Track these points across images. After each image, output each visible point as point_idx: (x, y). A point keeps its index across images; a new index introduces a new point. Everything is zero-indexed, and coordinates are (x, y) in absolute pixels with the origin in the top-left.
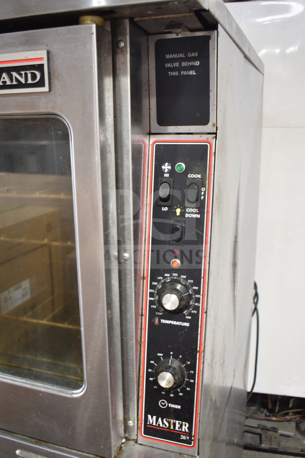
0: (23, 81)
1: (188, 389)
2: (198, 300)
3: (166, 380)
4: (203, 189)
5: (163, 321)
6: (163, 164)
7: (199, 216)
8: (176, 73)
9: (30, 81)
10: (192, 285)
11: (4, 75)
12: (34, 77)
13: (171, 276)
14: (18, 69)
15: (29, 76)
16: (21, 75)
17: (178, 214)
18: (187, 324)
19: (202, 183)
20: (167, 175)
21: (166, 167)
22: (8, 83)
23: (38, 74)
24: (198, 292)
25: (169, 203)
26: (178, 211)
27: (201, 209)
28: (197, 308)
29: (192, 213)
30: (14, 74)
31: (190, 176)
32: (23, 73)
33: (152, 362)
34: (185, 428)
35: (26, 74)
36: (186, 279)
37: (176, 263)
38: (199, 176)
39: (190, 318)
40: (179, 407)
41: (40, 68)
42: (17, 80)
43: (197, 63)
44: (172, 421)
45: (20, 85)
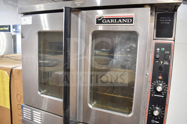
0: (126, 22)
1: (162, 117)
2: (167, 89)
3: (156, 113)
4: (170, 56)
5: (155, 95)
6: (157, 48)
8: (163, 23)
10: (165, 84)
12: (130, 21)
13: (158, 81)
15: (128, 20)
16: (125, 20)
17: (162, 63)
18: (163, 96)
20: (159, 52)
21: (158, 49)
22: (121, 22)
23: (131, 20)
24: (167, 87)
25: (159, 60)
26: (162, 62)
27: (169, 62)
28: (166, 92)
29: (166, 63)
30: (123, 20)
32: (126, 19)
33: (150, 108)
35: (127, 20)
36: (163, 83)
37: (160, 77)
38: (169, 52)
39: (164, 94)
40: (158, 122)
41: (132, 18)
42: (124, 21)
43: (170, 20)
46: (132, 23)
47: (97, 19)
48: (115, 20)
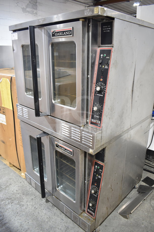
2: (105, 89)
5: (97, 95)
6: (101, 54)
7: (107, 68)
9: (69, 34)
10: (105, 85)
11: (64, 33)
14: (67, 31)
17: (103, 67)
18: (102, 96)
19: (109, 59)
20: (102, 57)
21: (102, 55)
22: (65, 34)
23: (71, 32)
24: (105, 87)
25: (101, 64)
26: (103, 66)
28: (105, 91)
29: (106, 67)
31: (107, 58)
34: (99, 123)
36: (103, 84)
37: (102, 80)
38: (109, 58)
41: (71, 31)
42: (67, 34)
43: (110, 29)
44: (97, 121)
45: (67, 35)
46: (71, 34)
47: (52, 33)
48: (62, 33)
